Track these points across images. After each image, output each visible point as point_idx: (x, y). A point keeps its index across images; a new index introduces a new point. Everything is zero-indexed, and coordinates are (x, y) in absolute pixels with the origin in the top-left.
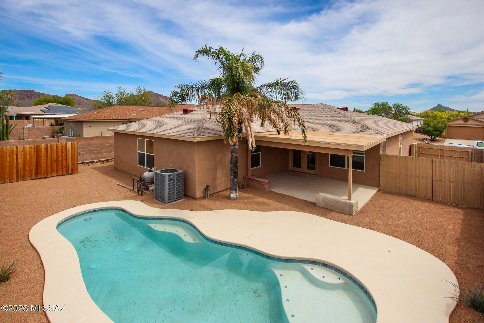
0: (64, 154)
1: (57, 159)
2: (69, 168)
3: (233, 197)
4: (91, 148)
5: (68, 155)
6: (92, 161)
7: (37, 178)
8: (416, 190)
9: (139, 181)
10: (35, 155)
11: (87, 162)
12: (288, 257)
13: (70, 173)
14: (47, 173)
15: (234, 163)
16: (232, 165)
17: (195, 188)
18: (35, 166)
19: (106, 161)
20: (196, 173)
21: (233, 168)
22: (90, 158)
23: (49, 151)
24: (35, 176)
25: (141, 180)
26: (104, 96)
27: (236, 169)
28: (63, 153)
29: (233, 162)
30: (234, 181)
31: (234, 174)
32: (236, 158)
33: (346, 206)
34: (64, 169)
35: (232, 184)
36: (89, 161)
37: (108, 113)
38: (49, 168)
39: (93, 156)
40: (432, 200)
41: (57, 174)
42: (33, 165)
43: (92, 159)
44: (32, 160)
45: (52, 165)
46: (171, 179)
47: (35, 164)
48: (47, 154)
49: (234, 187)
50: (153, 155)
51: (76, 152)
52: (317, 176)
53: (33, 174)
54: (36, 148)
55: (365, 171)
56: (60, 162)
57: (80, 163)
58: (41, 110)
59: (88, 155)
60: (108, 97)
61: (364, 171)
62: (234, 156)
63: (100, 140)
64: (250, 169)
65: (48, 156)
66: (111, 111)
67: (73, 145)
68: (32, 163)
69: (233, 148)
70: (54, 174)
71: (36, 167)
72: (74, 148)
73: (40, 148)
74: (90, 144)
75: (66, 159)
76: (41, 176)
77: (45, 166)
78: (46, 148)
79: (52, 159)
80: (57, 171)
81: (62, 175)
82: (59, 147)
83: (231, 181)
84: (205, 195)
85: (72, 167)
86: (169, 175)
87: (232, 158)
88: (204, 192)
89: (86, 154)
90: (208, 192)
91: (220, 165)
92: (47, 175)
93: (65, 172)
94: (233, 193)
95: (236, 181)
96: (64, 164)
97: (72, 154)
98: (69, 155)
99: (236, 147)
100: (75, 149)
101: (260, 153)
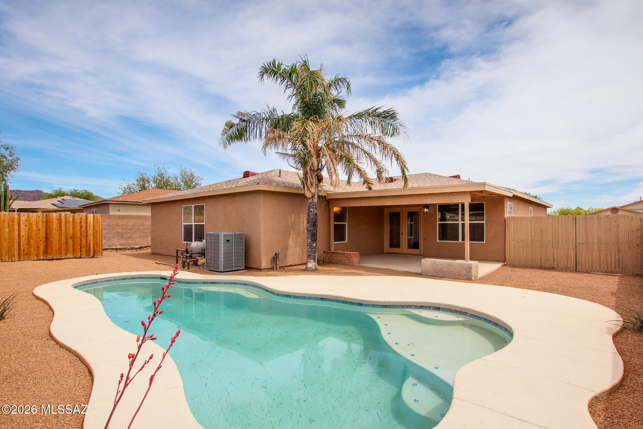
0: (84, 229)
1: (73, 235)
2: (89, 249)
3: (311, 268)
4: (120, 231)
5: (88, 230)
6: (121, 248)
7: (46, 258)
8: (554, 260)
9: (185, 252)
10: (43, 227)
11: (115, 248)
12: (388, 301)
13: (92, 255)
14: (59, 252)
15: (312, 222)
16: (310, 225)
17: (260, 255)
18: (44, 242)
19: (140, 248)
20: (262, 234)
21: (311, 229)
22: (118, 244)
23: (63, 223)
24: (43, 256)
25: (187, 251)
26: (138, 180)
27: (314, 230)
28: (82, 227)
29: (310, 221)
30: (311, 246)
31: (312, 236)
32: (315, 215)
33: (462, 269)
34: (84, 250)
35: (309, 250)
36: (117, 248)
37: (142, 195)
38: (64, 247)
39: (123, 241)
40: (576, 271)
41: (74, 256)
42: (41, 240)
43: (121, 245)
44: (40, 233)
45: (67, 242)
46: (228, 241)
47: (44, 239)
48: (60, 227)
49: (312, 255)
50: (204, 223)
51: (100, 228)
52: (421, 256)
53: (40, 252)
54: (45, 218)
55: (485, 242)
56: (78, 240)
57: (106, 249)
58: (53, 204)
59: (116, 239)
60: (143, 181)
61: (483, 242)
62: (311, 212)
63: (132, 220)
64: (333, 243)
65: (61, 231)
66: (147, 193)
67: (96, 218)
68: (39, 238)
69: (310, 201)
70: (70, 255)
71: (45, 244)
72: (97, 223)
73: (51, 218)
74: (118, 225)
75: (87, 236)
76: (52, 257)
77: (58, 243)
78: (59, 218)
79: (68, 234)
80: (73, 252)
81: (80, 258)
82: (77, 219)
83: (308, 246)
84: (273, 267)
85: (94, 248)
86: (225, 235)
87: (309, 216)
88: (272, 261)
89: (114, 237)
90: (277, 263)
91: (292, 230)
92: (60, 256)
93: (84, 254)
94: (310, 262)
95: (315, 246)
96: (84, 243)
97: (94, 230)
98: (90, 232)
99: (315, 200)
100: (99, 224)
101: (346, 223)
